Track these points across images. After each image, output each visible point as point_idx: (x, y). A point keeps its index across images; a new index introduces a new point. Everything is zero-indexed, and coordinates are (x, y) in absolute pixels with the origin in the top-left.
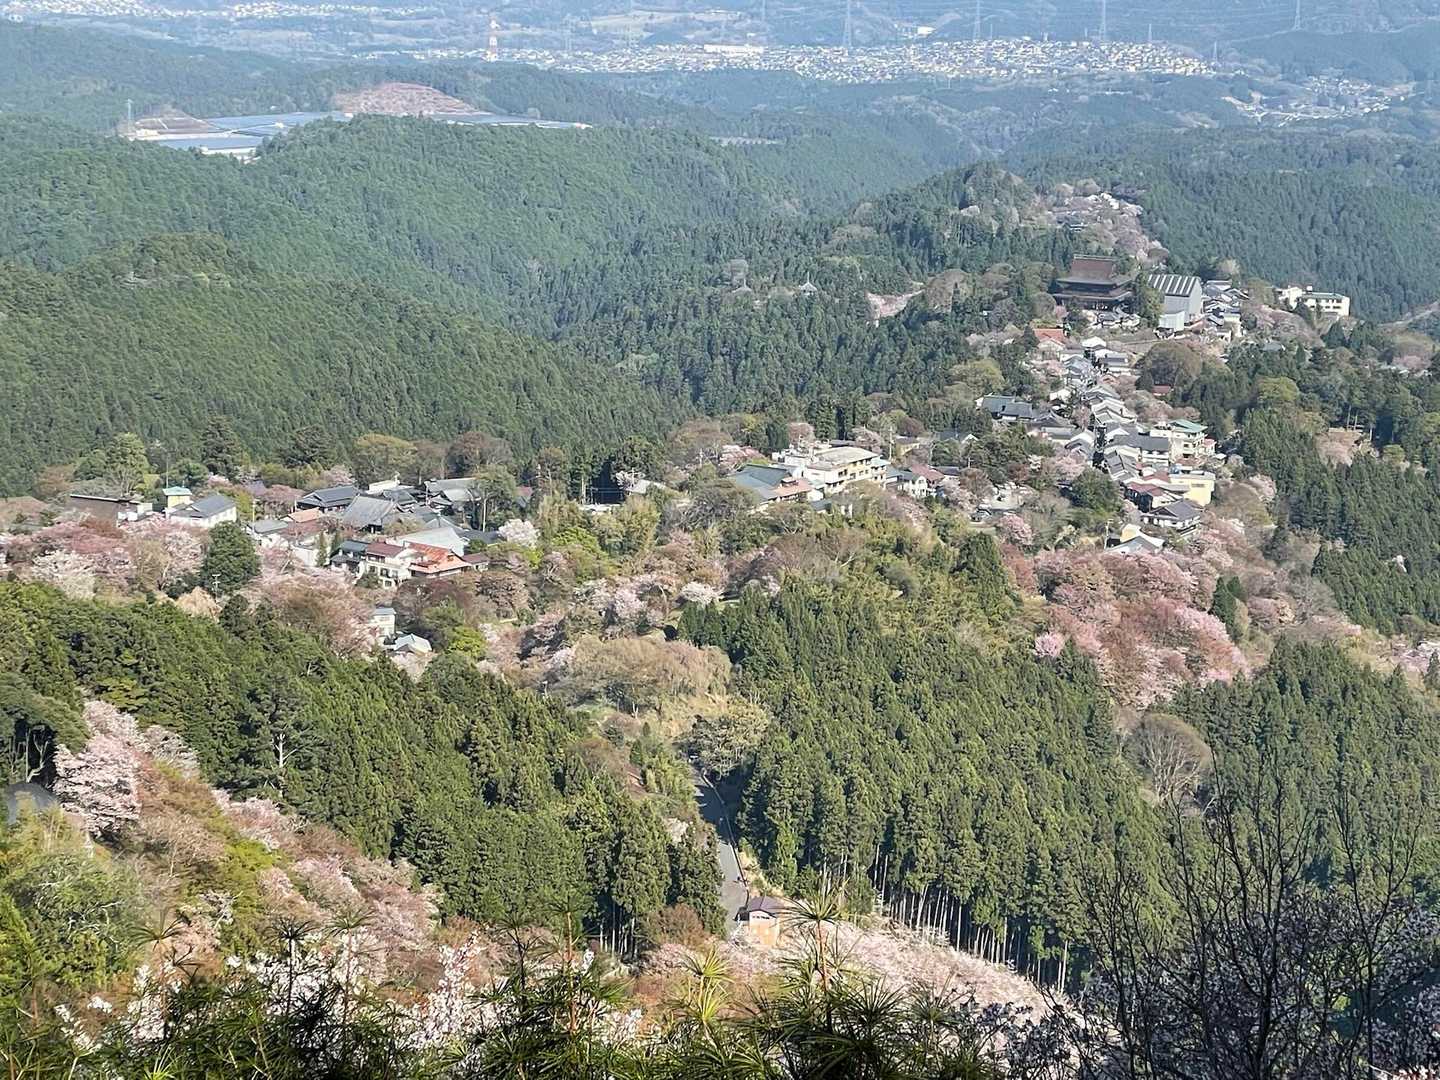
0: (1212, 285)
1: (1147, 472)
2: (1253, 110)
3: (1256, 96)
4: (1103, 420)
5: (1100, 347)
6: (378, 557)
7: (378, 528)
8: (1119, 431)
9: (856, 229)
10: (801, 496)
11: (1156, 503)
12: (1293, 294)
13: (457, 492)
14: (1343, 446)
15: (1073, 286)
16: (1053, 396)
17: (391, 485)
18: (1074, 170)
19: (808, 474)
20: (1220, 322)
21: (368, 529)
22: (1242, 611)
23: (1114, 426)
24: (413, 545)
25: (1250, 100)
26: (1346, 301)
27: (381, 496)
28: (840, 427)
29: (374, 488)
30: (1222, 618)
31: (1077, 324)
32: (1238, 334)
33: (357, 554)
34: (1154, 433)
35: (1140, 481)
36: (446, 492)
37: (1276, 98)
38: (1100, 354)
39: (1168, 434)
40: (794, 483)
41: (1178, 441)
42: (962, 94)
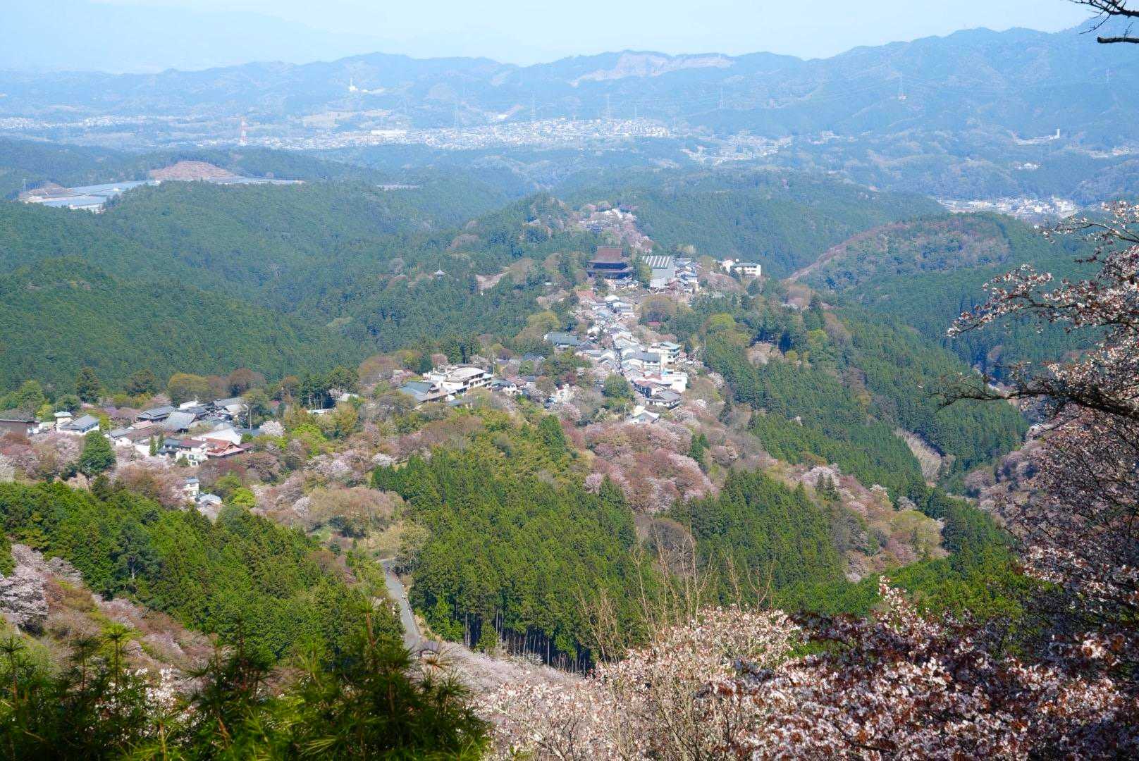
0: (681, 261)
1: (648, 374)
2: (699, 157)
3: (701, 148)
4: (619, 344)
5: (617, 301)
6: (187, 448)
7: (186, 431)
8: (630, 351)
9: (466, 237)
10: (442, 398)
11: (654, 392)
12: (728, 264)
13: (234, 407)
14: (763, 353)
15: (598, 266)
16: (589, 331)
17: (193, 404)
18: (595, 195)
19: (445, 385)
20: (686, 282)
21: (180, 431)
22: (708, 455)
23: (626, 347)
24: (208, 440)
25: (695, 151)
26: (759, 267)
27: (187, 411)
28: (462, 355)
29: (183, 406)
30: (695, 459)
31: (602, 288)
32: (697, 290)
33: (174, 447)
34: (650, 350)
35: (642, 379)
36: (227, 407)
37: (711, 149)
38: (616, 305)
39: (659, 351)
40: (437, 391)
41: (664, 354)
42: (527, 154)
